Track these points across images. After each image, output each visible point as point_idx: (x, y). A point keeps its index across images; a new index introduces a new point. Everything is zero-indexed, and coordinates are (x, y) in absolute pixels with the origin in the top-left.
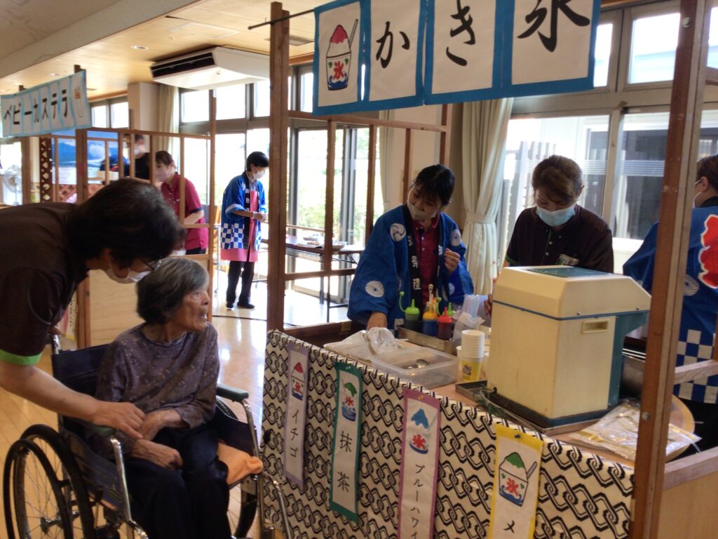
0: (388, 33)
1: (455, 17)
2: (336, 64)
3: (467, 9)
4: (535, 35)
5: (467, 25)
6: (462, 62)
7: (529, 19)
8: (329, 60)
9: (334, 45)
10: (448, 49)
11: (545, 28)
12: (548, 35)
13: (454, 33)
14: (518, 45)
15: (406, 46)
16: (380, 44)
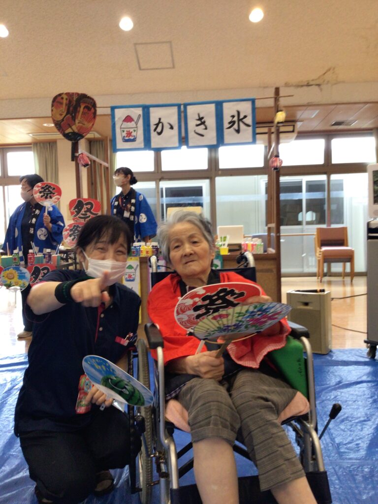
0: (160, 122)
1: (198, 120)
2: (127, 131)
3: (202, 118)
4: (232, 129)
5: (203, 123)
6: (202, 135)
7: (230, 123)
8: (122, 129)
9: (125, 123)
10: (195, 131)
11: (236, 126)
12: (237, 128)
13: (197, 125)
14: (226, 132)
15: (172, 128)
16: (155, 126)
